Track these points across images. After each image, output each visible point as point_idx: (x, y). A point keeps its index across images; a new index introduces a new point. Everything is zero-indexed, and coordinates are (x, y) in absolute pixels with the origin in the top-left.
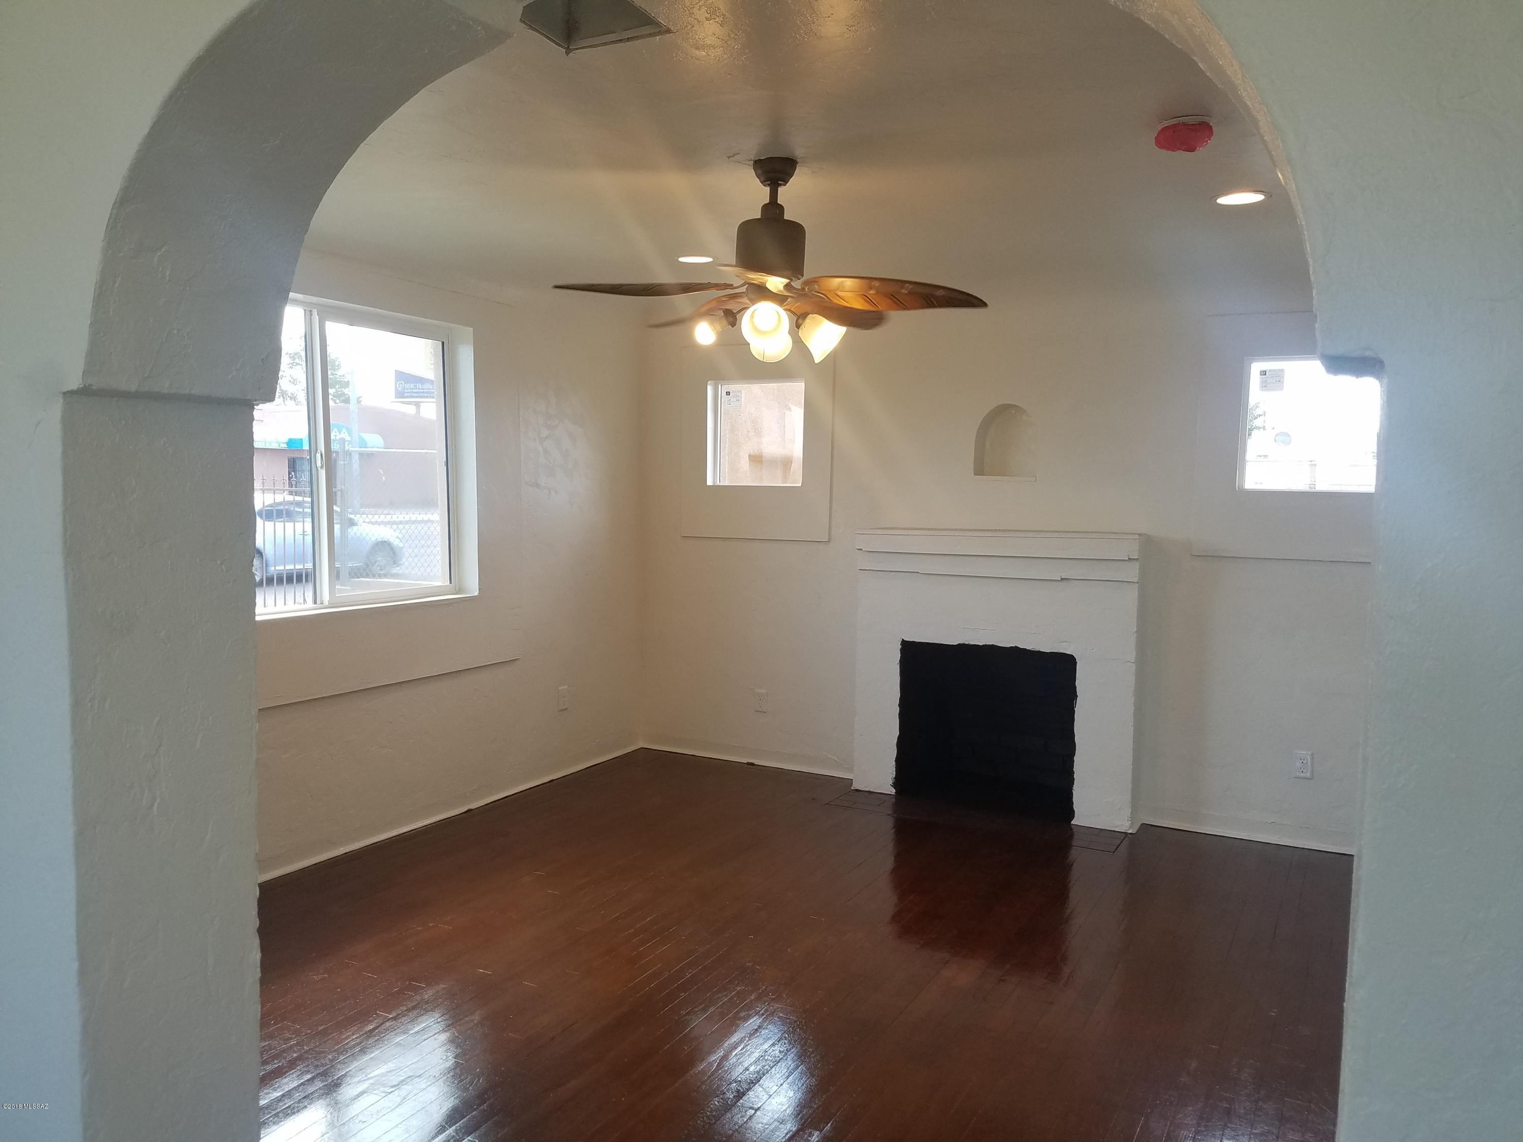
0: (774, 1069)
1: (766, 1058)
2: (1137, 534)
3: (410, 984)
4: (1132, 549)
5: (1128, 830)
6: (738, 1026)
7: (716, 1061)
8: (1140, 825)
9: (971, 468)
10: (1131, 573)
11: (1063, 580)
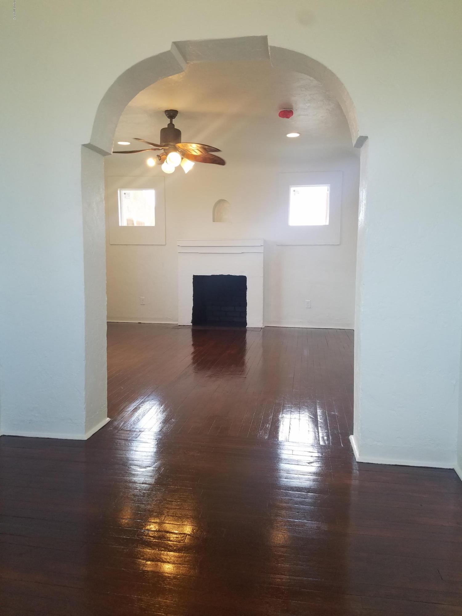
2: (262, 239)
4: (261, 242)
5: (262, 327)
8: (265, 326)
9: (212, 220)
10: (261, 250)
11: (242, 253)
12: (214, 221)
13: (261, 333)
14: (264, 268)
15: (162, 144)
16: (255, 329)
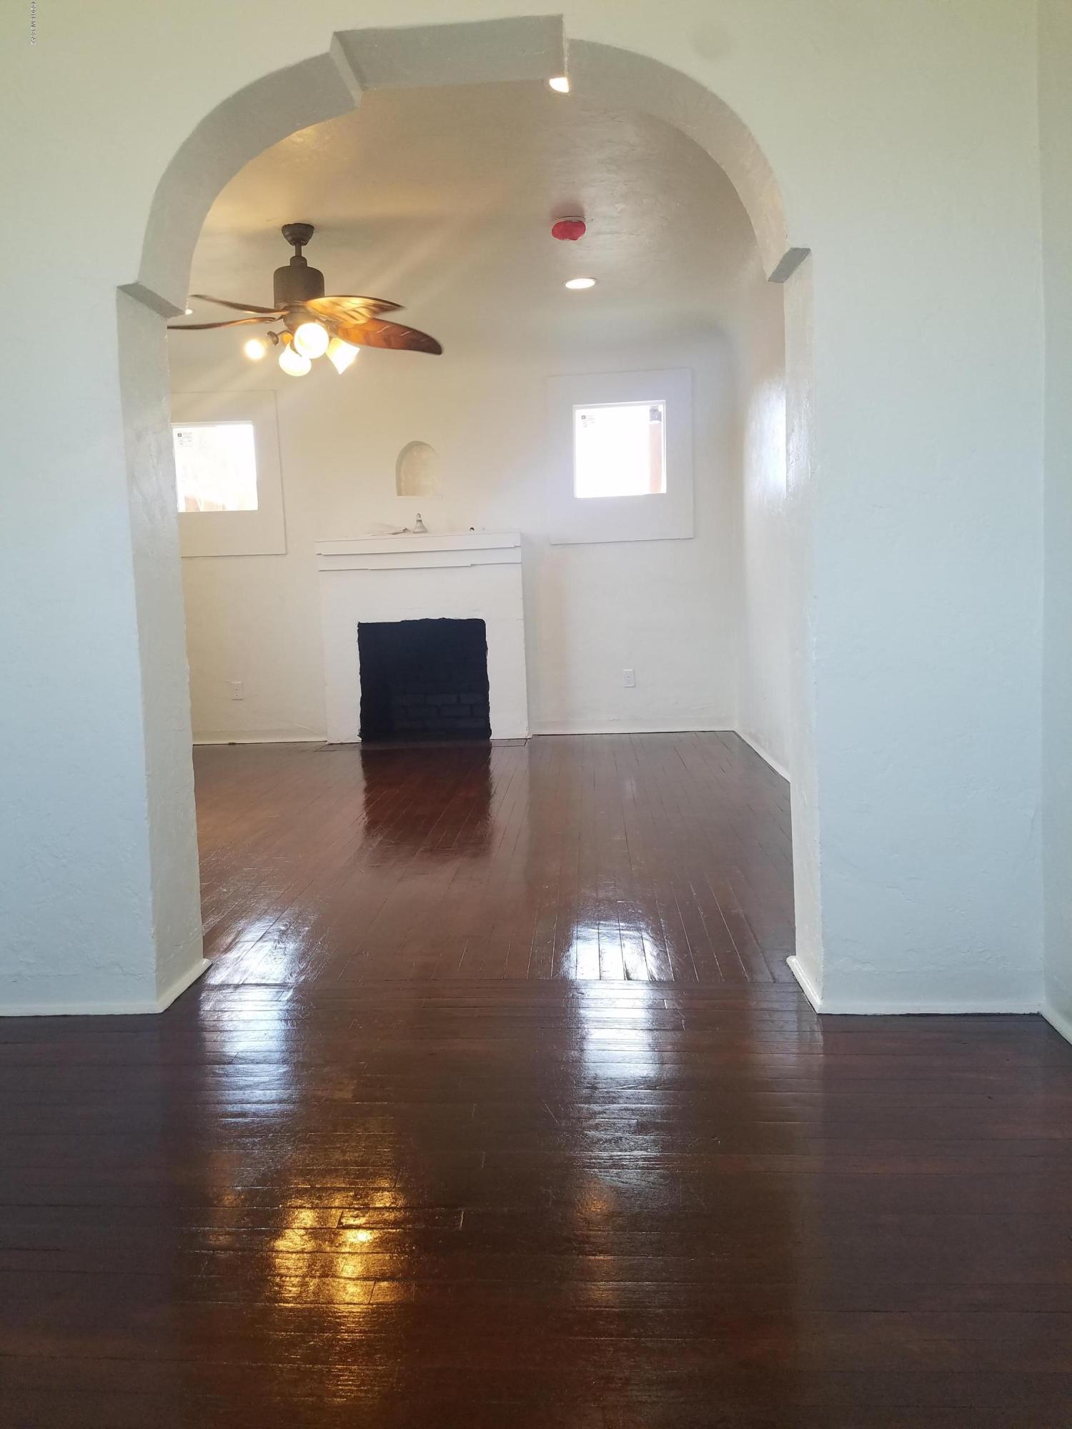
2: (516, 530)
4: (515, 539)
5: (527, 736)
8: (532, 734)
9: (396, 491)
10: (516, 556)
11: (472, 565)
12: (400, 493)
13: (526, 750)
14: (524, 598)
15: (279, 304)
16: (510, 743)
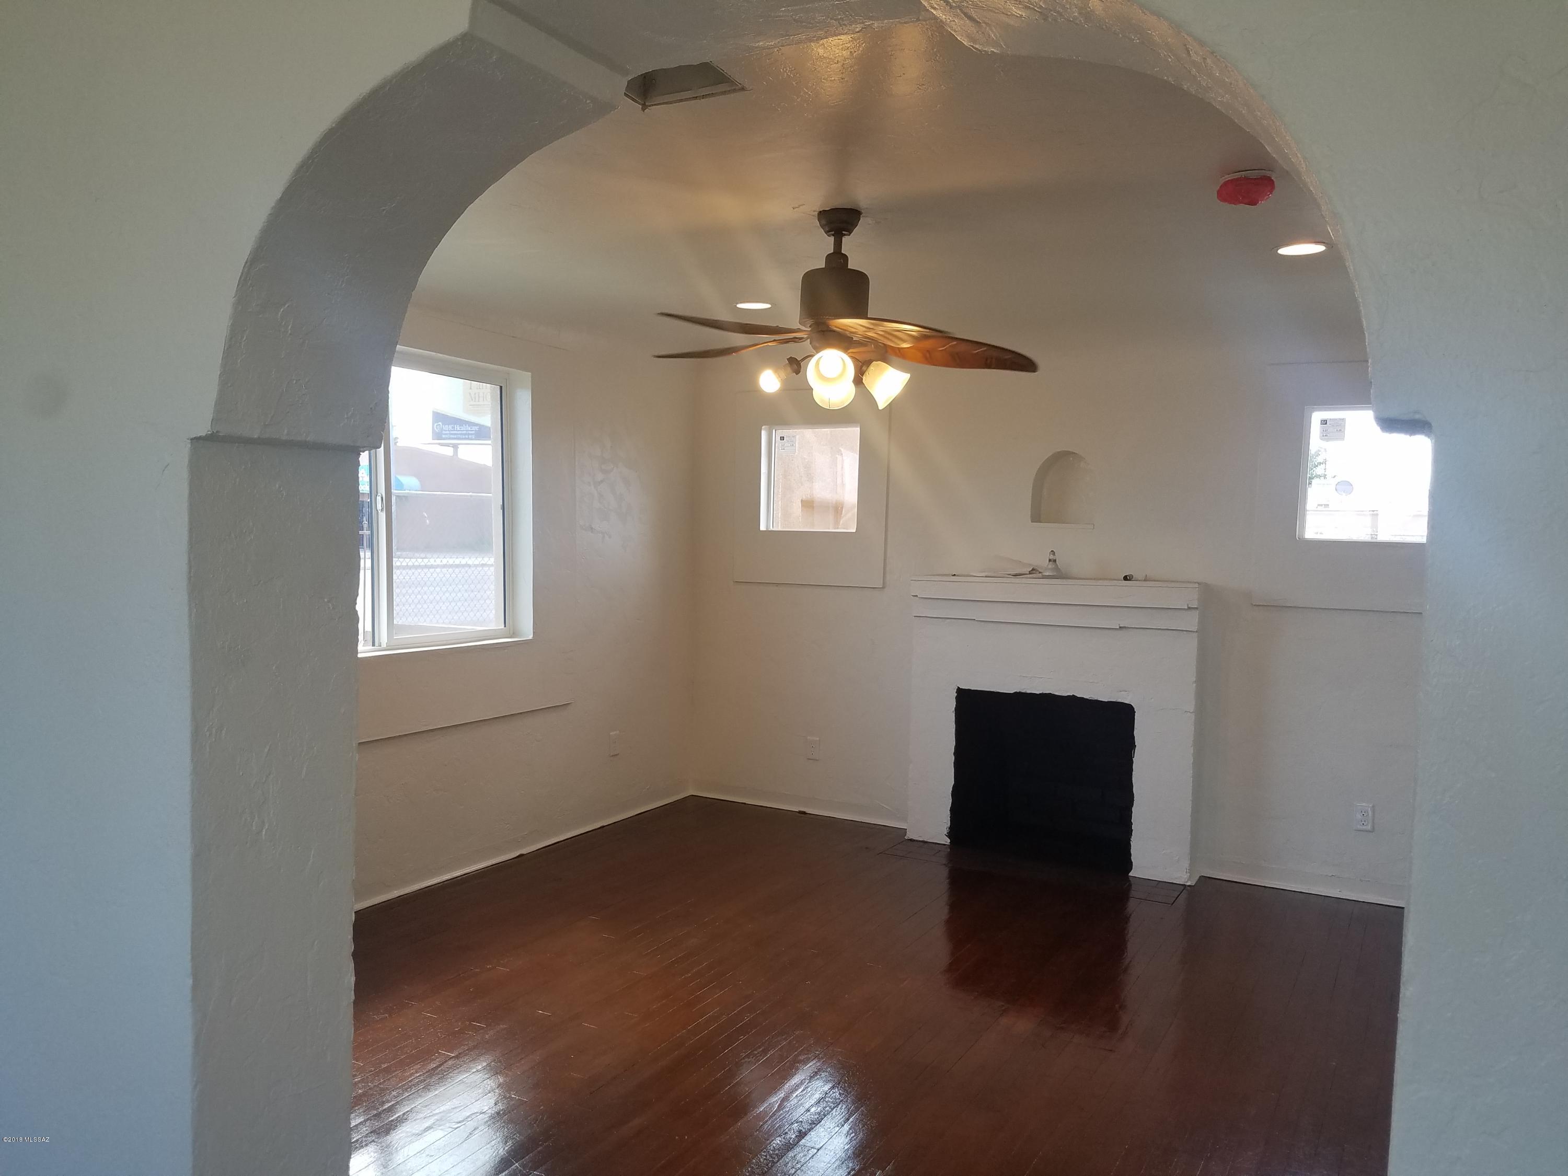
0: (835, 1110)
1: (827, 1100)
2: (1196, 583)
3: (470, 1024)
4: (1191, 597)
5: (1187, 882)
6: (797, 1069)
7: (778, 1102)
8: (1198, 878)
9: (1029, 514)
10: (1191, 621)
11: (1120, 628)
12: (1037, 517)
13: (1181, 904)
15: (805, 320)
16: (1160, 887)
